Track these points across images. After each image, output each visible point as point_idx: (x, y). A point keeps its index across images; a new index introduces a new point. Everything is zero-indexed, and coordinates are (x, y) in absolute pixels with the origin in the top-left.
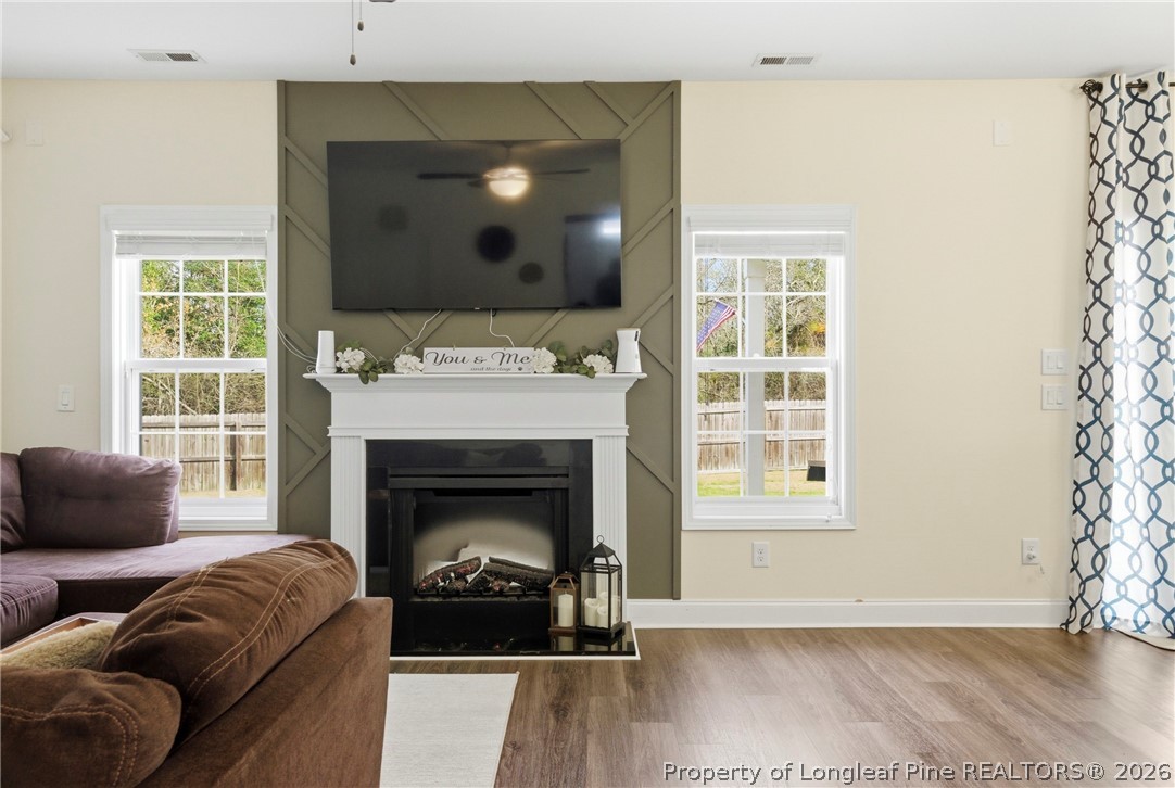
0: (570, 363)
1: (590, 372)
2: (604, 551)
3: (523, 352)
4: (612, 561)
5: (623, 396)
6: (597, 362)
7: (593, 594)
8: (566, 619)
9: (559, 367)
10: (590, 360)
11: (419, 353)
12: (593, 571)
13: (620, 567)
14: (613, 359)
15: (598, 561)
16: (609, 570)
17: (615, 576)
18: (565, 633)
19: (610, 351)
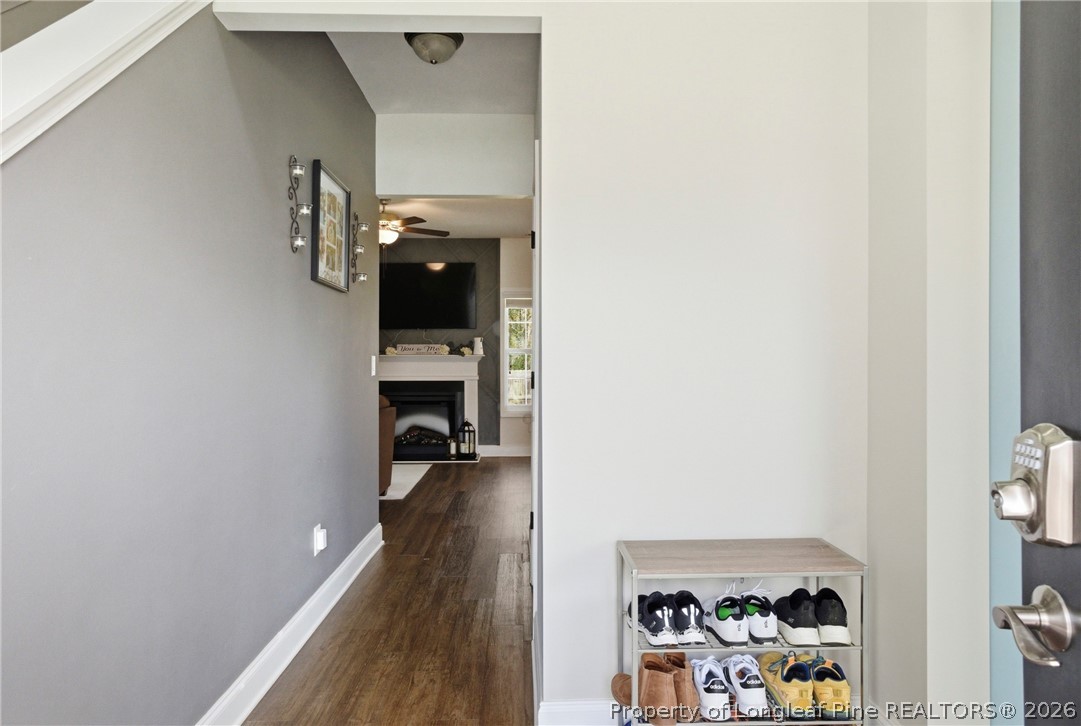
0: (455, 350)
1: (463, 354)
2: (468, 424)
3: (437, 346)
4: (471, 428)
5: (476, 364)
6: (466, 350)
7: (464, 442)
8: (453, 451)
9: (451, 353)
10: (463, 349)
11: (395, 347)
12: (464, 431)
13: (474, 432)
14: (472, 349)
15: (466, 428)
16: (469, 431)
17: (472, 434)
18: (453, 456)
19: (471, 346)
